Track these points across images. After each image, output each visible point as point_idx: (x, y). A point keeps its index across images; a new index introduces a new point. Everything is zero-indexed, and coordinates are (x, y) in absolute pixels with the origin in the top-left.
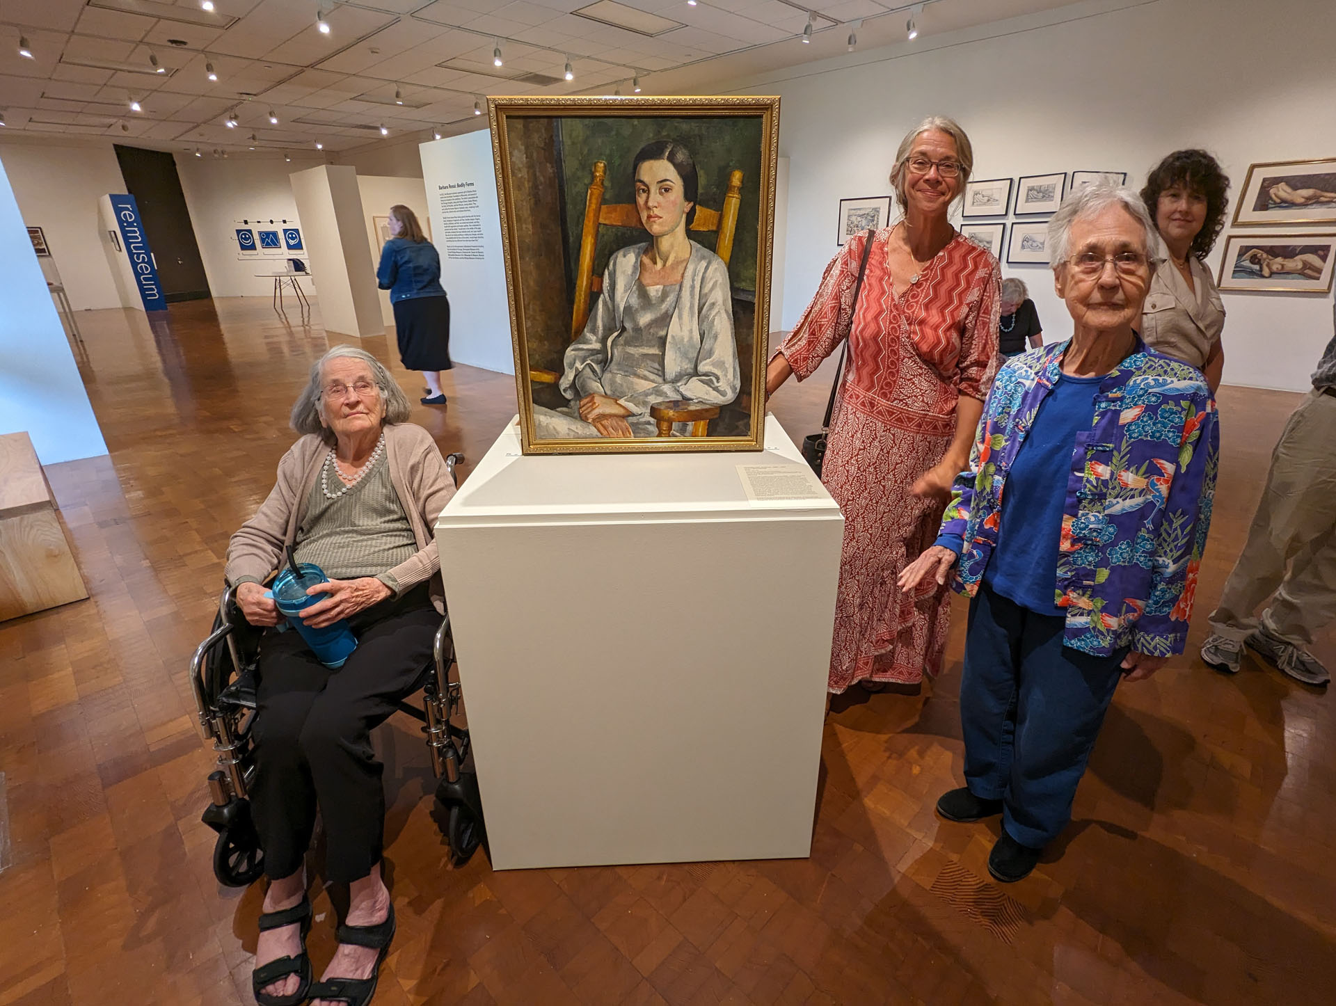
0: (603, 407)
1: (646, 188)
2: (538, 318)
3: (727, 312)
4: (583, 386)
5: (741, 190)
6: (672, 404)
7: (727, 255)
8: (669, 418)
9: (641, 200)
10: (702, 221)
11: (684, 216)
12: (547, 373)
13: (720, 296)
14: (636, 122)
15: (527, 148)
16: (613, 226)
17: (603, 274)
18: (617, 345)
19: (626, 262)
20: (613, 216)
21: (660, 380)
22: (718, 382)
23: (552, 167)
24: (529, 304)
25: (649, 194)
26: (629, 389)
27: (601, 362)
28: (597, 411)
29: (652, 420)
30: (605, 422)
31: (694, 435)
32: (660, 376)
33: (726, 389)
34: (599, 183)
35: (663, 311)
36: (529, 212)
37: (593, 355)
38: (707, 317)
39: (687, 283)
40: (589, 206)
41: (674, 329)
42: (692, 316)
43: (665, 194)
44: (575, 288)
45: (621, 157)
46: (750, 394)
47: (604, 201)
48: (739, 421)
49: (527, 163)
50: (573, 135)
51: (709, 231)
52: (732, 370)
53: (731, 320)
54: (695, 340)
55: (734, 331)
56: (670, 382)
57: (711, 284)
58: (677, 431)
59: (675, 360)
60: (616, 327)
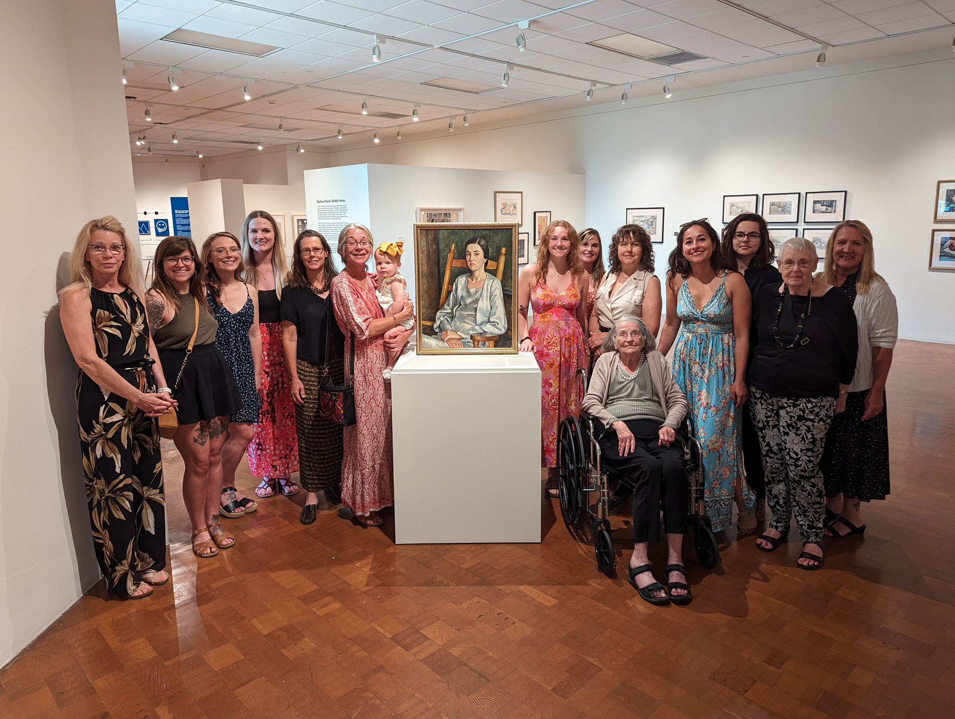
0: (451, 335)
1: (470, 254)
2: (426, 300)
3: (501, 298)
4: (443, 327)
5: (505, 255)
9: (468, 258)
11: (484, 264)
12: (429, 322)
13: (498, 292)
14: (466, 231)
15: (427, 240)
16: (457, 267)
17: (453, 284)
18: (457, 311)
19: (462, 280)
20: (457, 263)
21: (475, 324)
22: (498, 325)
23: (435, 246)
24: (423, 294)
25: (471, 256)
26: (462, 328)
27: (451, 317)
28: (448, 337)
29: (471, 341)
30: (451, 341)
33: (501, 329)
34: (453, 252)
35: (476, 298)
36: (426, 261)
37: (448, 314)
38: (493, 300)
39: (485, 288)
40: (449, 260)
41: (480, 304)
42: (487, 299)
43: (477, 256)
44: (442, 289)
45: (461, 243)
46: (511, 330)
47: (454, 258)
48: (507, 341)
49: (426, 245)
50: (444, 235)
51: (494, 269)
52: (504, 320)
53: (503, 301)
54: (488, 309)
55: (504, 305)
56: (478, 325)
57: (495, 288)
58: (481, 345)
59: (480, 316)
60: (457, 304)
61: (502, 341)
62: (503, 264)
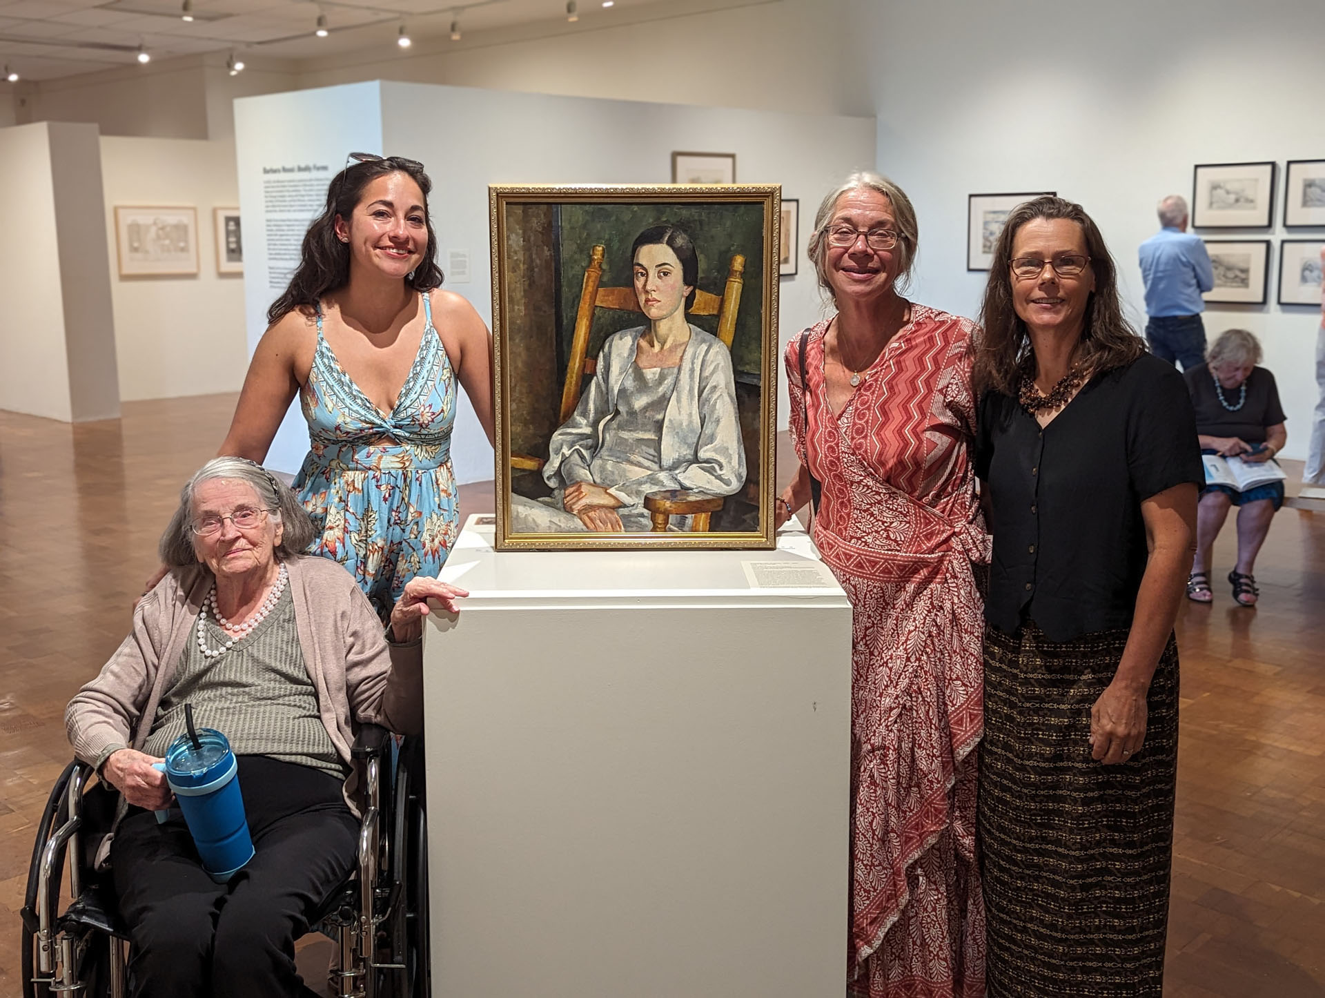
0: (591, 497)
1: (644, 272)
2: (524, 400)
3: (730, 396)
4: (570, 474)
5: (743, 275)
6: (668, 495)
7: (729, 339)
8: (666, 510)
9: (639, 283)
10: (702, 305)
11: (683, 300)
12: (530, 459)
13: (722, 378)
14: (636, 208)
15: (524, 232)
16: (610, 309)
17: (597, 356)
18: (609, 430)
19: (622, 345)
20: (610, 298)
21: (656, 467)
22: (721, 470)
23: (549, 250)
24: (516, 385)
25: (647, 277)
26: (621, 477)
27: (590, 448)
28: (584, 502)
29: (646, 512)
30: (592, 514)
31: (694, 529)
32: (656, 463)
33: (730, 479)
34: (597, 266)
35: (660, 394)
36: (522, 293)
37: (583, 440)
38: (708, 400)
39: (686, 366)
40: (586, 289)
41: (671, 411)
42: (692, 399)
43: (664, 278)
44: (566, 369)
45: (621, 241)
46: (757, 484)
47: (601, 284)
48: (746, 514)
49: (523, 246)
50: (573, 220)
51: (710, 315)
52: (737, 456)
53: (734, 404)
54: (695, 424)
55: (738, 415)
56: (667, 469)
57: (712, 367)
58: (674, 525)
59: (672, 445)
60: (609, 410)
61: (731, 513)
62: (735, 301)
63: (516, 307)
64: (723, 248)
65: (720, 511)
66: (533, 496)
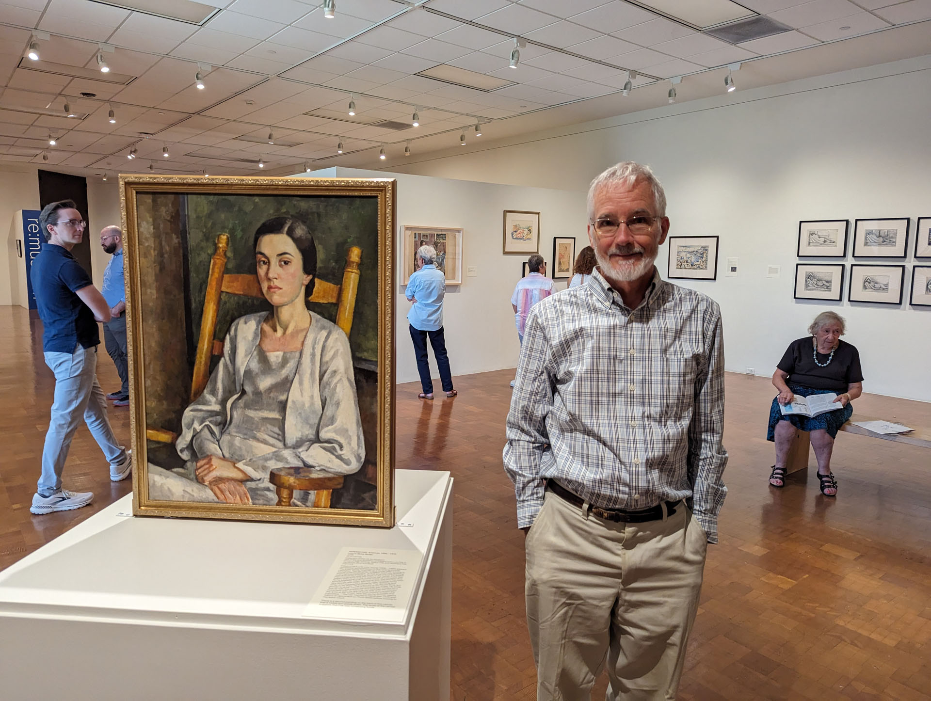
0: (220, 469)
1: (266, 260)
2: (158, 377)
3: (349, 380)
4: (201, 448)
5: (360, 266)
6: (292, 471)
7: (348, 326)
8: (290, 485)
9: (262, 270)
10: (322, 293)
11: (303, 288)
12: (164, 433)
13: (342, 364)
14: (257, 199)
15: (154, 221)
16: (235, 295)
17: (224, 338)
18: (236, 408)
19: (246, 329)
20: (235, 284)
21: (280, 445)
22: (341, 450)
23: (177, 238)
24: (150, 364)
25: (269, 265)
26: (248, 452)
27: (219, 424)
28: (214, 474)
29: (272, 486)
30: (222, 486)
31: (316, 505)
32: (280, 441)
33: (350, 459)
34: (222, 254)
35: (283, 377)
36: (154, 278)
37: (212, 416)
38: (328, 384)
39: (307, 351)
40: (212, 275)
41: (294, 394)
42: (313, 382)
43: (285, 266)
44: (196, 350)
45: (242, 230)
46: (375, 464)
47: (226, 271)
48: (364, 493)
49: (154, 233)
50: (198, 210)
51: (329, 303)
52: (356, 438)
53: (353, 388)
54: (316, 406)
55: (357, 399)
56: (290, 447)
57: (331, 353)
58: (298, 500)
59: (295, 425)
60: (236, 390)
61: (351, 492)
62: (353, 291)
63: (149, 291)
64: (340, 240)
65: (340, 489)
66: (168, 467)
